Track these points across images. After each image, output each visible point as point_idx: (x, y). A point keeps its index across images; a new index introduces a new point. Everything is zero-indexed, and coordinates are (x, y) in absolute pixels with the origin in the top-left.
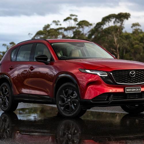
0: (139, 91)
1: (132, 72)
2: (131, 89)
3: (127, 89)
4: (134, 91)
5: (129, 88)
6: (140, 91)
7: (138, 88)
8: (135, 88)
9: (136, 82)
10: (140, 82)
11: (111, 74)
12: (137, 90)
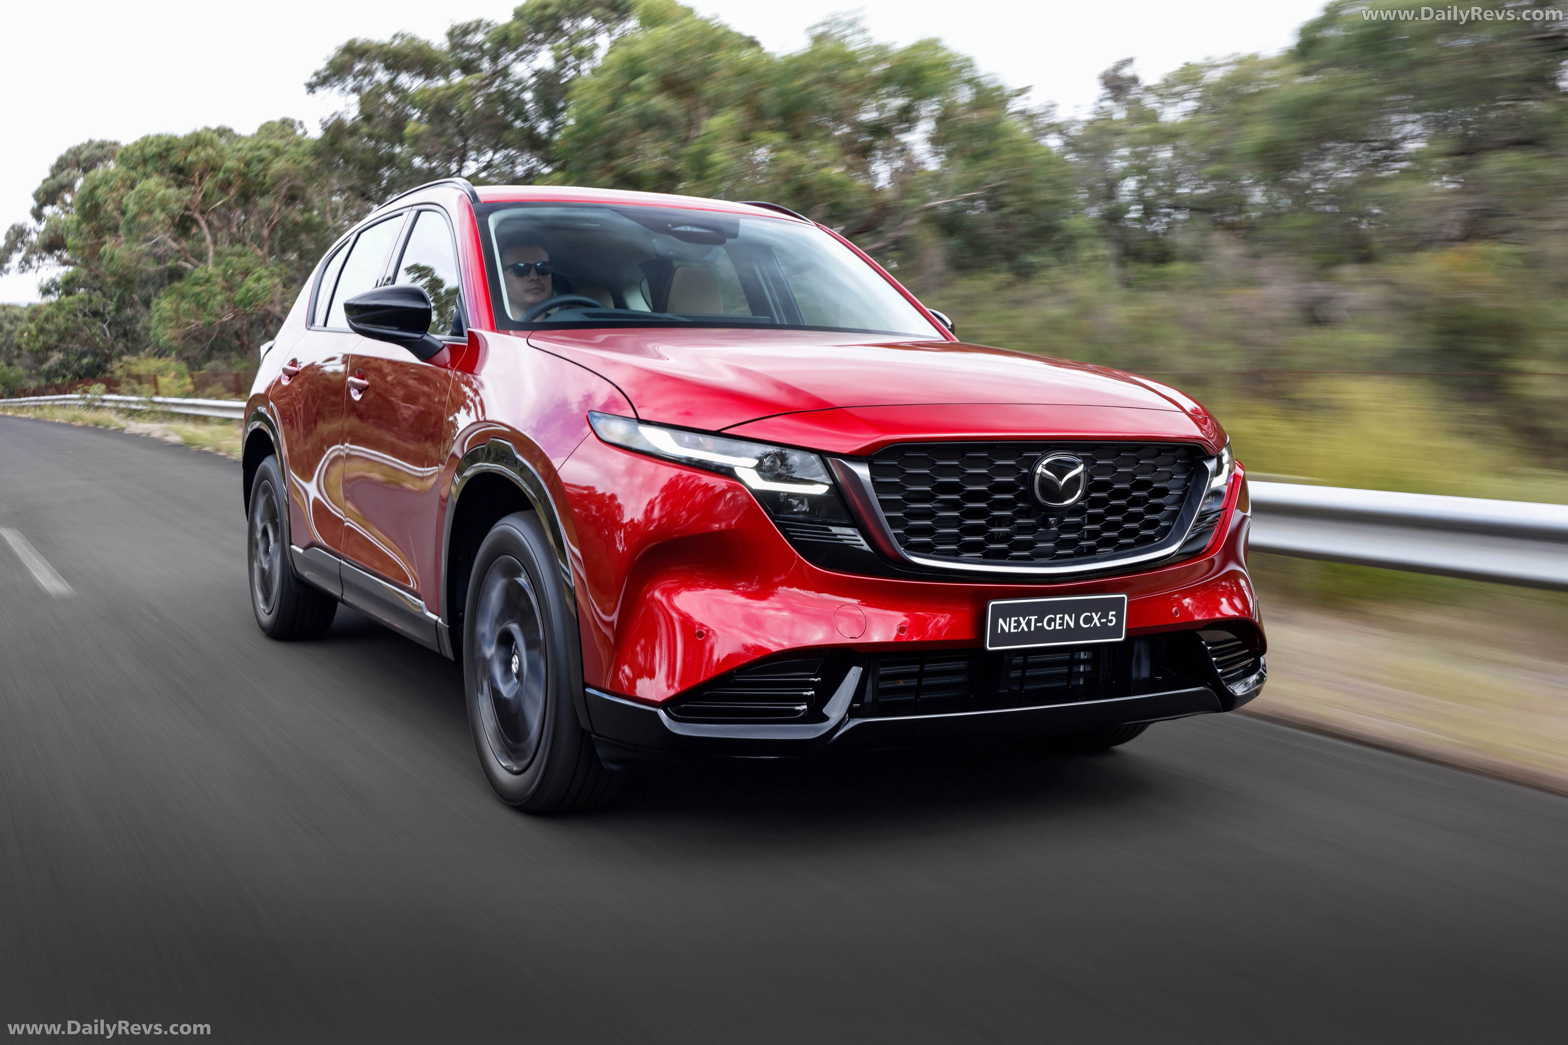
0: (1104, 630)
1: (1060, 469)
2: (1041, 611)
3: (1005, 613)
4: (1067, 633)
5: (1023, 611)
6: (1116, 631)
7: (1103, 608)
8: (1075, 609)
9: (1090, 554)
10: (1122, 550)
11: (863, 472)
12: (1089, 620)
